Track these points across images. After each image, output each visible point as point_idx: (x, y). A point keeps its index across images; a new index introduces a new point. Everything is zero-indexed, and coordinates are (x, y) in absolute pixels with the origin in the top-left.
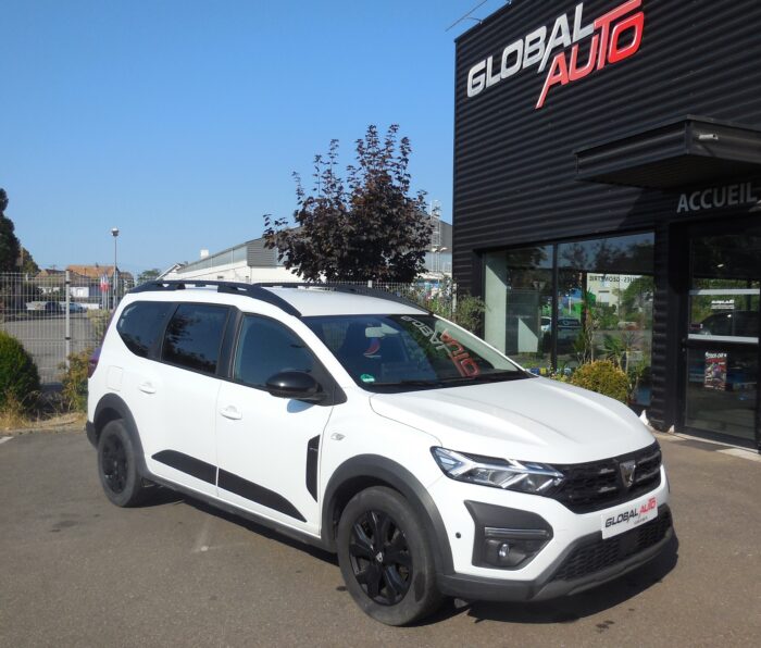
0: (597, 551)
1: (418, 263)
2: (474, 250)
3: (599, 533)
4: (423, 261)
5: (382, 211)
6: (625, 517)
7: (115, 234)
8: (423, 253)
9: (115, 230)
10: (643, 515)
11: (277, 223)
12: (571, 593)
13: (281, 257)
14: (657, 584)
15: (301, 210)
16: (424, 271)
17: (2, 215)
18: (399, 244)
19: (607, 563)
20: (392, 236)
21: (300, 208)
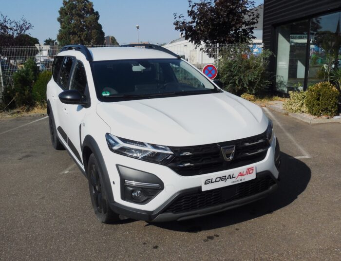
0: (199, 197)
1: (250, 34)
2: (273, 25)
3: (200, 188)
4: (252, 33)
5: (228, 7)
6: (223, 179)
7: (138, 28)
8: (253, 28)
9: (137, 26)
10: (240, 178)
11: (180, 17)
12: (179, 220)
13: (182, 34)
14: (268, 215)
15: (190, 10)
16: (254, 38)
17: (97, 22)
18: (236, 23)
19: (209, 204)
20: (233, 20)
21: (190, 9)
